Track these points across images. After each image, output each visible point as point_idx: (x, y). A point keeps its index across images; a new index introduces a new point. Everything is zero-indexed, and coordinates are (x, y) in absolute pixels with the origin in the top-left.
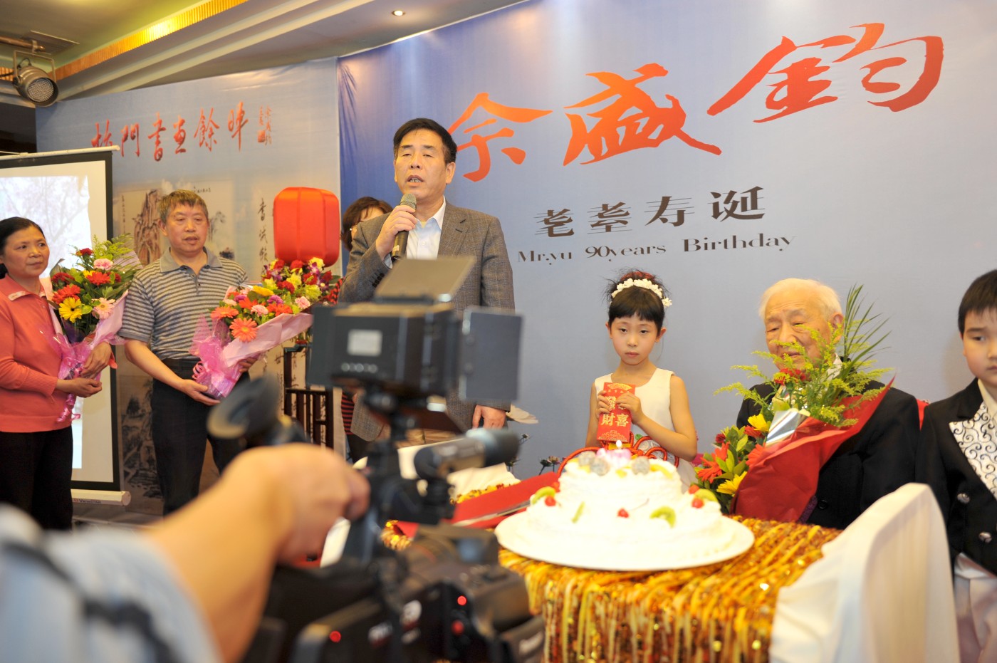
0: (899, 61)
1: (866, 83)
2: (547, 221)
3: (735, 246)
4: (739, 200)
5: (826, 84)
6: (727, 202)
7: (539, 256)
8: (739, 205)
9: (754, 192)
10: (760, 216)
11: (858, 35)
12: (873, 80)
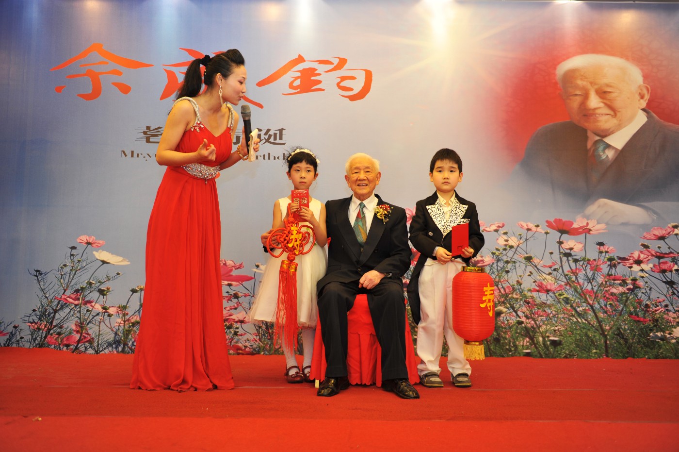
0: (353, 78)
1: (338, 84)
2: (145, 133)
3: (269, 159)
4: (273, 134)
5: (319, 82)
6: (266, 134)
7: (138, 155)
8: (273, 137)
9: (281, 131)
10: (284, 144)
11: (336, 62)
12: (342, 84)
